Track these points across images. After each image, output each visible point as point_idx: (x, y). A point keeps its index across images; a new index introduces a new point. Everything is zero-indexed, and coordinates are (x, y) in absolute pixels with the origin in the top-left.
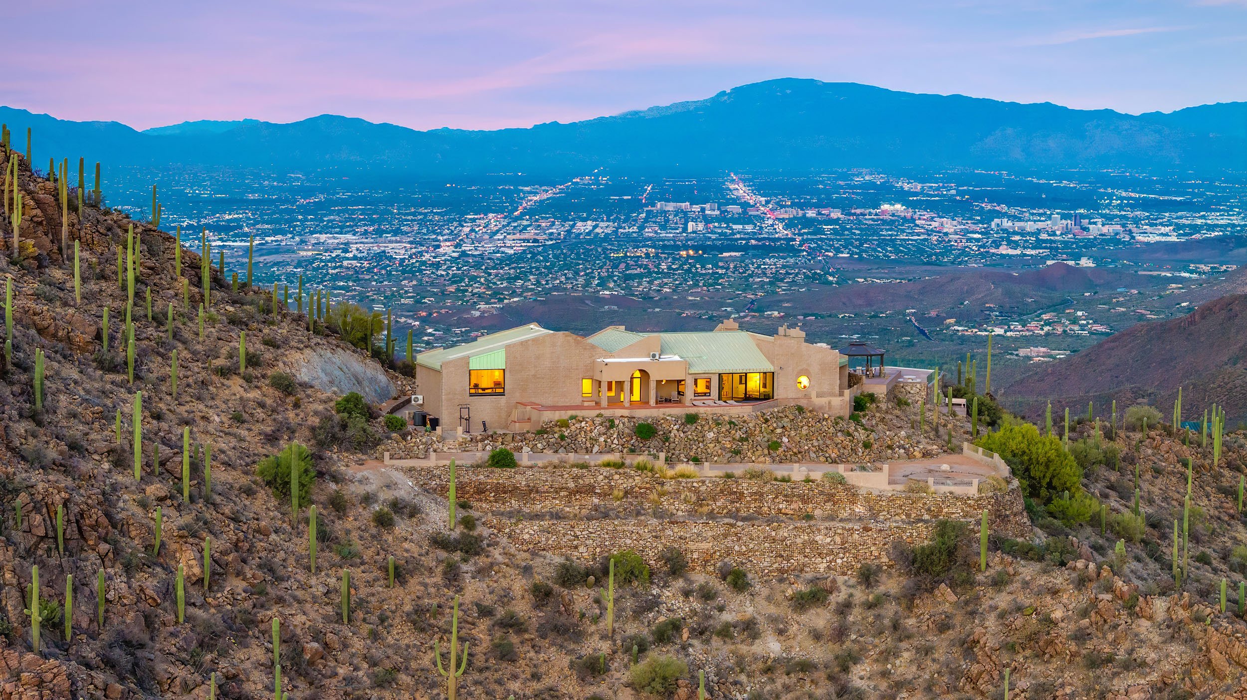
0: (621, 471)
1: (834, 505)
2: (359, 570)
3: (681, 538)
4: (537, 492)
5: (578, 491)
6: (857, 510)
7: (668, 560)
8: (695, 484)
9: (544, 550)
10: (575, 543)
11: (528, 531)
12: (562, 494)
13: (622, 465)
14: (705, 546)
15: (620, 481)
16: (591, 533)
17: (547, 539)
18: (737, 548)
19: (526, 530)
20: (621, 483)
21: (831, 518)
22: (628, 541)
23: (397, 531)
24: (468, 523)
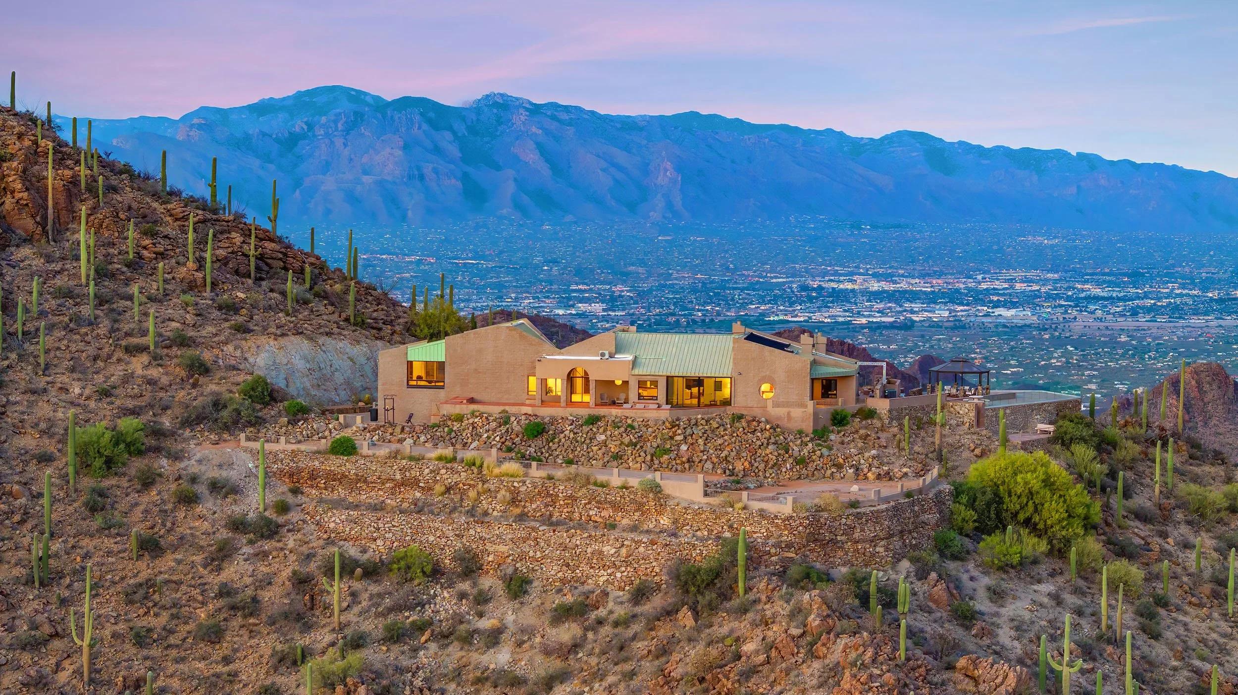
0: (449, 465)
1: (642, 515)
2: (112, 541)
3: (481, 538)
4: (365, 481)
5: (403, 483)
6: (662, 522)
7: (462, 559)
8: (516, 484)
9: (345, 540)
10: (375, 535)
11: (335, 520)
12: (388, 485)
13: (454, 459)
14: (503, 548)
15: (445, 476)
16: (394, 526)
17: (351, 529)
18: (531, 554)
19: (333, 519)
20: (447, 477)
21: (634, 528)
22: (431, 538)
23: (199, 509)
24: (283, 508)
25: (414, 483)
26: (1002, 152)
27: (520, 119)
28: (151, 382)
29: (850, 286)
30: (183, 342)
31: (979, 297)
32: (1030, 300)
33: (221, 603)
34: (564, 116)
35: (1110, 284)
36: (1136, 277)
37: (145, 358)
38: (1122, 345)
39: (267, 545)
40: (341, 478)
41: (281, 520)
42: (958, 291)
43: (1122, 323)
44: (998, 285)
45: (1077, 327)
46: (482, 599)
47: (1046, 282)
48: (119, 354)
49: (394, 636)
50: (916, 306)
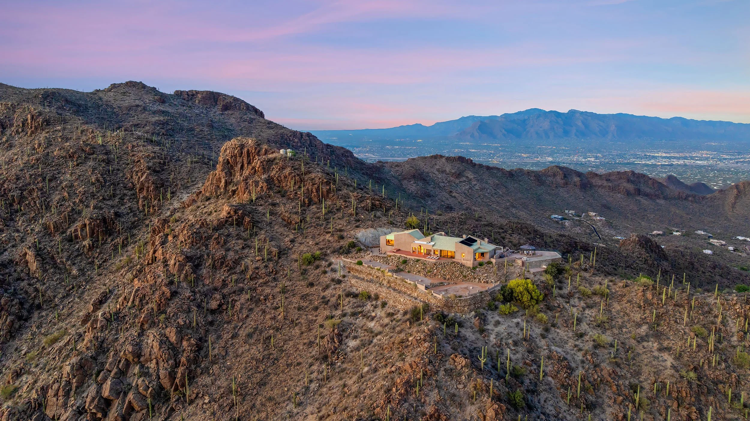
3: (380, 291)
4: (362, 272)
5: (369, 274)
6: (415, 294)
7: (376, 295)
9: (354, 286)
10: (360, 286)
11: (354, 281)
12: (366, 274)
14: (384, 294)
16: (364, 285)
17: (356, 284)
18: (389, 297)
22: (371, 289)
23: (327, 275)
24: (344, 276)
25: (371, 274)
26: (703, 121)
27: (577, 115)
28: (329, 241)
29: (657, 155)
30: (341, 230)
31: (692, 158)
32: (707, 159)
33: (322, 300)
34: (588, 114)
35: (731, 155)
36: (739, 153)
37: (329, 235)
38: (731, 171)
39: (337, 286)
40: (357, 270)
41: (343, 279)
42: (687, 157)
43: (733, 165)
44: (698, 155)
45: (719, 166)
46: (376, 307)
47: (711, 155)
48: (325, 233)
49: (354, 314)
50: (674, 160)
